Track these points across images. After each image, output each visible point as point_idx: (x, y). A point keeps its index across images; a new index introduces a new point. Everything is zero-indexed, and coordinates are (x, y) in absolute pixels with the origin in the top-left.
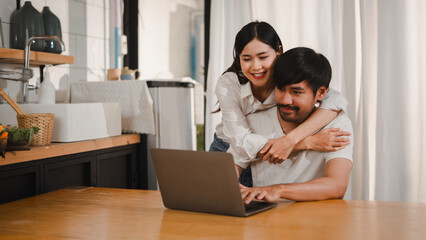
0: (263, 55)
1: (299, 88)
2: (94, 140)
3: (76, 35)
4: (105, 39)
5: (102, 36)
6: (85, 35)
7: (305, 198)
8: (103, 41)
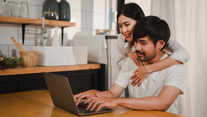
0: (127, 24)
1: (144, 41)
2: (64, 66)
3: (86, 12)
4: (106, 14)
5: (104, 12)
6: (92, 12)
7: (136, 108)
8: (104, 15)
